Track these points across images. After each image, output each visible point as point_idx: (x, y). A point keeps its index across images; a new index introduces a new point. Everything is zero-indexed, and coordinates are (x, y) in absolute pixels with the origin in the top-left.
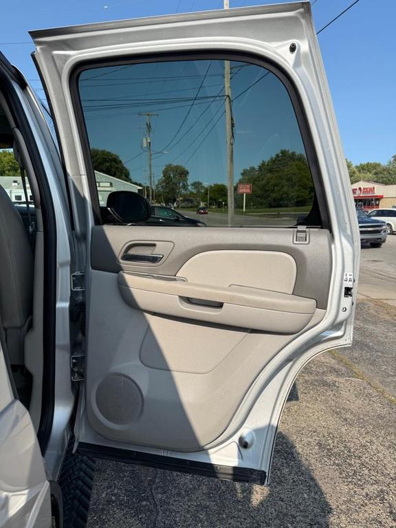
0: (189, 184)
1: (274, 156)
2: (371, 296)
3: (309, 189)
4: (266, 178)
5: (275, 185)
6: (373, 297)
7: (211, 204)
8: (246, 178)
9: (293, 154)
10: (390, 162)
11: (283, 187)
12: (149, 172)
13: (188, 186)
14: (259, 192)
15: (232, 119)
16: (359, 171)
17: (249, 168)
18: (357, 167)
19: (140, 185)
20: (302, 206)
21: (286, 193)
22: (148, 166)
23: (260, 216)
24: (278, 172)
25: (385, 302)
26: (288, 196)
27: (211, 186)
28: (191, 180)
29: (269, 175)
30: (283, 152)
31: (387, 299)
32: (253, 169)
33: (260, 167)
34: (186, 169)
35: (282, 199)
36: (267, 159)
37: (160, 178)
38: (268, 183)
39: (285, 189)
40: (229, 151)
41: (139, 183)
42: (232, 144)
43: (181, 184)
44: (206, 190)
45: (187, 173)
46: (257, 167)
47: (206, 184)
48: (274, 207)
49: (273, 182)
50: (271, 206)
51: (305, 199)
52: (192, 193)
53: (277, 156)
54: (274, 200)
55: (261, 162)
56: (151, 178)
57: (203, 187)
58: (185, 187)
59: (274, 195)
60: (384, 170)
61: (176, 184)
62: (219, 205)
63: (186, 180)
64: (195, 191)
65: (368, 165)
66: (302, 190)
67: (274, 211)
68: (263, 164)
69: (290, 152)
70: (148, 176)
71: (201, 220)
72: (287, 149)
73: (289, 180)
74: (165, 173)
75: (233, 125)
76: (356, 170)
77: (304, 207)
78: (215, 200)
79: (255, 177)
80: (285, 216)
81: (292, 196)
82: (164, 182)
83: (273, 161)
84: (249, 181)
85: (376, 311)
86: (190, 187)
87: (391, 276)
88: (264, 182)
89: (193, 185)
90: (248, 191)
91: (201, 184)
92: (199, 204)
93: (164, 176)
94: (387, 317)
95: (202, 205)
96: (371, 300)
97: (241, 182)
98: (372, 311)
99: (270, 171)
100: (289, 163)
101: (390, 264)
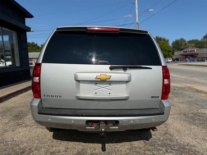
3: (168, 52)
9: (161, 38)
10: (202, 39)
16: (189, 43)
18: (188, 42)
60: (199, 42)
65: (193, 40)
66: (165, 52)
100: (159, 41)
101: (197, 78)
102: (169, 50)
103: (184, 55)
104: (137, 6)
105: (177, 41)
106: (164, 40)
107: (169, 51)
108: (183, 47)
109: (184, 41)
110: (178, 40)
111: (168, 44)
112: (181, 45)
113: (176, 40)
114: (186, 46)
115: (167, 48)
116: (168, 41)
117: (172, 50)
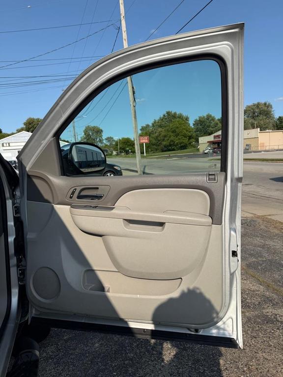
0: (104, 139)
1: (162, 116)
2: (256, 214)
3: (188, 137)
4: (158, 131)
5: (165, 136)
6: (259, 215)
7: (121, 152)
8: (144, 132)
9: (175, 113)
11: (170, 136)
12: (73, 132)
13: (103, 140)
14: (154, 141)
15: (133, 88)
17: (145, 126)
19: (67, 142)
20: (184, 149)
21: (172, 141)
22: (72, 128)
23: (157, 158)
24: (165, 127)
25: (269, 217)
26: (174, 143)
27: (120, 139)
28: (105, 136)
29: (160, 129)
30: (168, 113)
31: (270, 215)
32: (148, 126)
33: (153, 124)
34: (101, 128)
35: (170, 145)
36: (157, 118)
37: (82, 136)
38: (160, 135)
39: (172, 138)
40: (132, 112)
41: (66, 140)
42: (135, 107)
43: (98, 140)
44: (117, 143)
45: (102, 131)
46: (151, 125)
47: (116, 138)
48: (165, 151)
49: (163, 134)
50: (163, 151)
51: (186, 144)
52: (106, 145)
53: (164, 116)
54: (165, 146)
55: (154, 121)
56: (75, 135)
57: (114, 140)
58: (101, 141)
59: (164, 143)
61: (94, 140)
62: (127, 152)
63: (101, 136)
64: (108, 144)
66: (184, 138)
67: (167, 154)
68: (155, 122)
69: (173, 112)
70: (73, 135)
71: (117, 164)
72: (171, 111)
73: (174, 132)
74: (86, 132)
75: (134, 93)
76: (218, 122)
77: (185, 150)
78: (124, 149)
79: (150, 131)
80: (173, 157)
81: (177, 143)
82: (85, 138)
83: (162, 119)
84: (146, 134)
85: (266, 226)
86: (104, 141)
87: (263, 195)
88: (157, 134)
89: (106, 139)
90: (147, 141)
91: (112, 138)
92: (112, 152)
93: (85, 134)
94: (276, 231)
95: (115, 153)
96: (258, 217)
97: (141, 135)
98: (262, 227)
99: (160, 126)
100: (173, 120)
101: (258, 186)
102: (190, 134)
103: (216, 143)
104: (125, 35)
105: (201, 120)
106: (180, 117)
107: (190, 137)
108: (212, 129)
109: (213, 119)
110: (204, 117)
111: (187, 125)
112: (209, 126)
113: (200, 117)
114: (216, 128)
115: (187, 131)
116: (187, 119)
117: (194, 134)
